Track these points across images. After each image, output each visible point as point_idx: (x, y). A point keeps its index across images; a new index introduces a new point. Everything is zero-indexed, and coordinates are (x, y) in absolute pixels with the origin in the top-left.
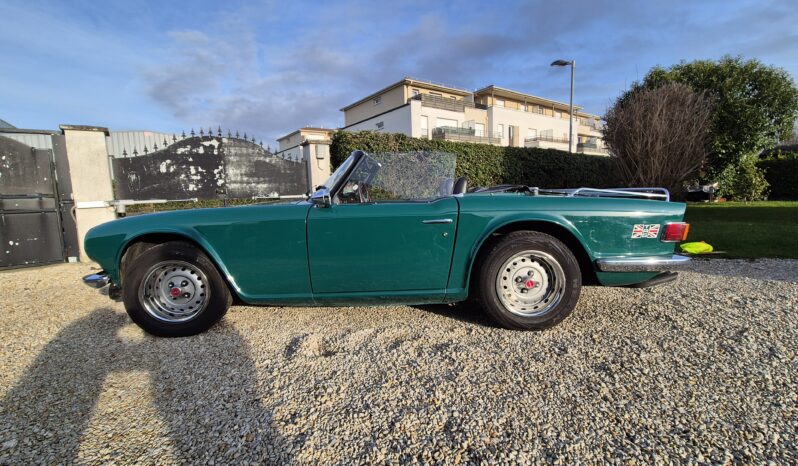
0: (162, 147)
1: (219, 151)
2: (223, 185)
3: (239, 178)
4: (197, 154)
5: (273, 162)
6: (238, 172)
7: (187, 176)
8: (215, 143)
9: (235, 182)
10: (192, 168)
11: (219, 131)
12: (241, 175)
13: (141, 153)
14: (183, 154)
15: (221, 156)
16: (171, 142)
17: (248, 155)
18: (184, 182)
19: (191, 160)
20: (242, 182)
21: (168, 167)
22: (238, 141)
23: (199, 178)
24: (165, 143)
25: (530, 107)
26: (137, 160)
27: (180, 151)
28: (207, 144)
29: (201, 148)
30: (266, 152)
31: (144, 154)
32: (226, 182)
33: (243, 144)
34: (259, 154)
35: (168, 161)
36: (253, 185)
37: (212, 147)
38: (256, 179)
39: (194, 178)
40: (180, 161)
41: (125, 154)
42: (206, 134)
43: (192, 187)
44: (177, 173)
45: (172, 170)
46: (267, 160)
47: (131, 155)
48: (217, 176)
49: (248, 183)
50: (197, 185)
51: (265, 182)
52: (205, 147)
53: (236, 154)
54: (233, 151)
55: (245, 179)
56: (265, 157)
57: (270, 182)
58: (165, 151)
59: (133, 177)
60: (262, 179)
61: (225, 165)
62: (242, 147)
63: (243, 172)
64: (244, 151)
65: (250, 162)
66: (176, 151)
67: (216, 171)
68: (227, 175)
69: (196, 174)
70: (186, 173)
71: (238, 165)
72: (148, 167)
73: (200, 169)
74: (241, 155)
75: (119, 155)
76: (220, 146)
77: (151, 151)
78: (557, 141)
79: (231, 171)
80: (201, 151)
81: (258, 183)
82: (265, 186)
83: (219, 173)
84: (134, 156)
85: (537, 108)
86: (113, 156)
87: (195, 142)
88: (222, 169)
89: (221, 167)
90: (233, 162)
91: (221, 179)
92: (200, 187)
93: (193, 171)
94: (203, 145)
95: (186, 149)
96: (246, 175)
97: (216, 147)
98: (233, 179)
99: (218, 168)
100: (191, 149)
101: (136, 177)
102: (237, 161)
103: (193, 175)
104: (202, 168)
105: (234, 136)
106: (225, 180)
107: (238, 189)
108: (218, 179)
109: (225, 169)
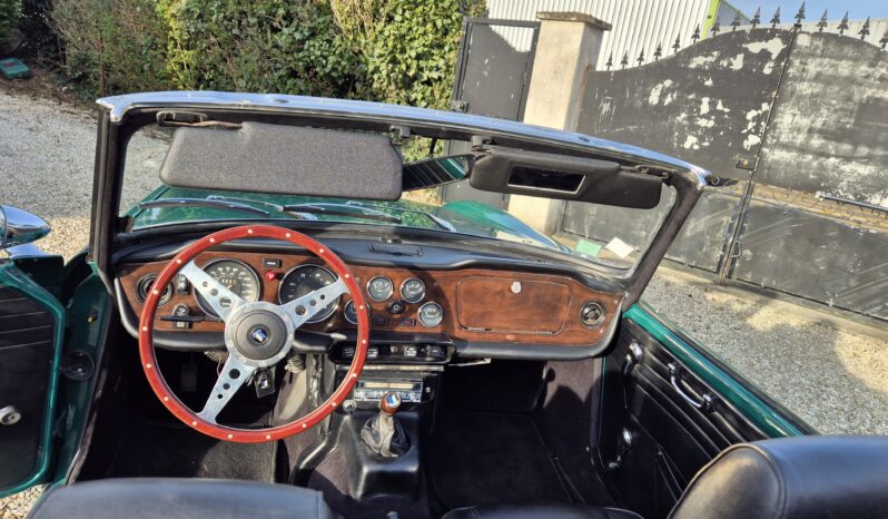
1: (776, 67)
2: (757, 148)
3: (800, 139)
4: (728, 70)
6: (805, 122)
7: (690, 118)
8: (776, 46)
9: (787, 147)
10: (705, 100)
11: (801, 15)
12: (811, 131)
13: (632, 63)
14: (699, 69)
15: (778, 80)
16: (686, 43)
17: (851, 80)
18: (681, 127)
19: (709, 83)
20: (803, 150)
21: (663, 95)
22: (837, 44)
23: (711, 124)
24: (677, 45)
27: (698, 61)
28: (755, 48)
29: (740, 57)
31: (636, 64)
32: (763, 143)
33: (848, 50)
35: (668, 83)
36: (833, 161)
37: (765, 55)
38: (846, 147)
39: (703, 123)
40: (689, 83)
42: (765, 24)
44: (674, 109)
45: (668, 100)
47: (602, 67)
48: (751, 125)
49: (821, 154)
50: (701, 139)
51: (869, 159)
52: (748, 55)
53: (817, 78)
54: (813, 68)
55: (816, 142)
58: (670, 61)
59: (606, 107)
60: (863, 150)
61: (776, 103)
62: (844, 57)
63: (818, 124)
64: (844, 68)
65: (849, 99)
66: (689, 62)
67: (751, 114)
68: (775, 127)
69: (707, 117)
70: (691, 111)
71: (813, 104)
72: (632, 93)
73: (720, 107)
74: (828, 81)
76: (785, 54)
79: (787, 118)
80: (739, 63)
81: (847, 159)
82: (865, 170)
83: (758, 119)
84: (607, 69)
86: (593, 67)
87: (733, 43)
88: (766, 112)
89: (765, 107)
90: (801, 97)
91: (756, 133)
92: (706, 144)
93: (705, 108)
94: (746, 51)
95: (710, 59)
96: (824, 133)
97: (774, 57)
98: (783, 139)
99: (759, 108)
100: (718, 60)
101: (611, 107)
102: (813, 96)
103: (704, 116)
104: (724, 105)
105: (832, 28)
106: (764, 139)
107: (788, 164)
108: (749, 132)
109: (773, 112)
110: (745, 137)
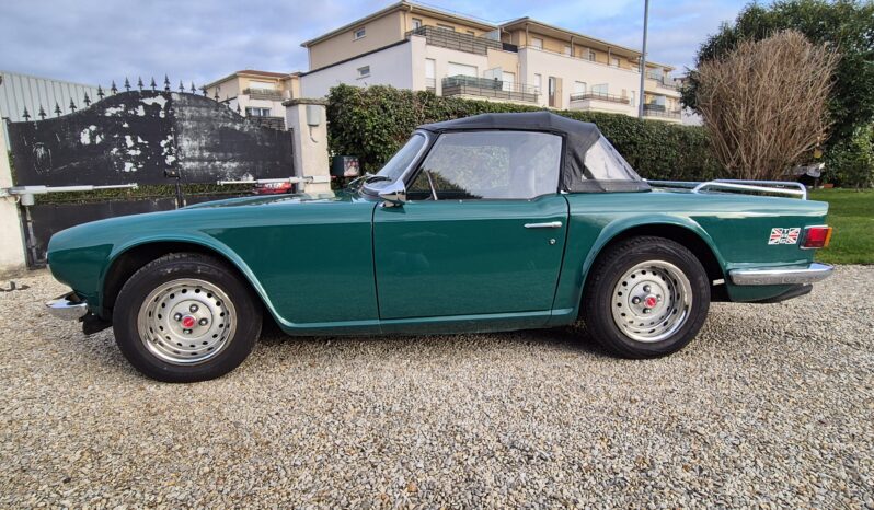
0: (81, 106)
1: (166, 113)
2: (175, 164)
3: (197, 154)
4: (136, 117)
5: (246, 130)
6: (196, 144)
7: (121, 151)
8: (161, 101)
9: (192, 159)
10: (128, 138)
11: (167, 82)
12: (201, 149)
13: (51, 115)
14: (114, 116)
15: (170, 120)
16: (95, 99)
17: (209, 119)
18: (117, 158)
19: (126, 125)
20: (201, 159)
21: (93, 136)
22: (194, 99)
23: (139, 153)
24: (87, 100)
25: (578, 50)
26: (46, 125)
27: (110, 112)
28: (149, 101)
29: (141, 107)
30: (235, 114)
31: (55, 115)
32: (178, 160)
33: (201, 103)
34: (226, 118)
35: (93, 128)
36: (218, 163)
37: (156, 107)
38: (221, 155)
39: (132, 152)
40: (110, 127)
41: (27, 115)
42: (148, 87)
43: (128, 167)
44: (106, 146)
45: (98, 140)
46: (237, 127)
47: (35, 117)
48: (166, 150)
49: (211, 160)
50: (136, 165)
51: (234, 160)
52: (146, 107)
53: (192, 118)
54: (187, 113)
55: (206, 154)
56: (234, 121)
57: (240, 160)
58: (86, 112)
59: (41, 152)
60: (230, 155)
61: (176, 134)
62: (201, 107)
63: (203, 145)
64: (204, 112)
65: (213, 129)
66: (103, 112)
67: (163, 143)
68: (180, 149)
69: (134, 148)
70: (119, 146)
71: (195, 135)
72: (63, 138)
73: (140, 140)
74: (199, 120)
75: (18, 118)
76: (168, 106)
77: (67, 111)
78: (613, 101)
79: (185, 143)
80: (141, 112)
81: (224, 161)
82: (234, 165)
83: (168, 145)
84: (40, 118)
85: (588, 52)
86: (7, 119)
87: (131, 99)
88: (171, 141)
89: (170, 138)
90: (187, 130)
91: (171, 154)
92: (141, 166)
93: (130, 143)
94: (143, 104)
95: (119, 109)
96: (207, 148)
97: (163, 107)
98: (188, 155)
99: (166, 139)
100: (126, 110)
101: (46, 150)
102: (194, 129)
103: (130, 148)
104: (143, 139)
105: (188, 90)
106: (177, 157)
107: (196, 170)
108: (167, 154)
109: (176, 141)
110: (165, 157)
